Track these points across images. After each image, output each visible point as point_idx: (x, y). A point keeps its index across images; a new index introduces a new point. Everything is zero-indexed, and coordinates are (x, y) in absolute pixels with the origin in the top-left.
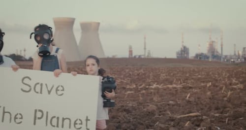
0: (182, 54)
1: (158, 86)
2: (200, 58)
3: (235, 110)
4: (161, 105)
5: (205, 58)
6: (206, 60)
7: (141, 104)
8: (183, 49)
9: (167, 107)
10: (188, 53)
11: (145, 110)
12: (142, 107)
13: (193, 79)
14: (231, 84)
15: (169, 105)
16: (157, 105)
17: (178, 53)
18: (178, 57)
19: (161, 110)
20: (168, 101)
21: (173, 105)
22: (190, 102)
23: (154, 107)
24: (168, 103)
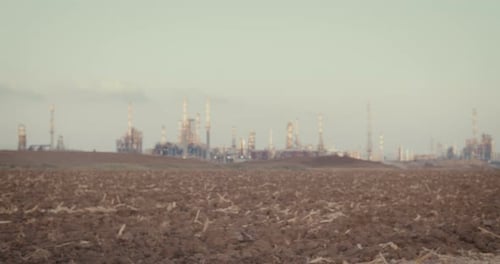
0: (127, 144)
1: (66, 209)
2: (165, 153)
3: (212, 257)
4: (62, 249)
5: (174, 154)
6: (177, 156)
7: (18, 246)
8: (130, 134)
9: (74, 253)
10: (140, 143)
11: (26, 259)
12: (20, 254)
13: (141, 194)
14: (215, 206)
15: (77, 248)
16: (51, 250)
17: (119, 143)
18: (119, 150)
19: (60, 259)
20: (78, 241)
21: (88, 249)
22: (123, 241)
23: (46, 254)
24: (78, 245)
